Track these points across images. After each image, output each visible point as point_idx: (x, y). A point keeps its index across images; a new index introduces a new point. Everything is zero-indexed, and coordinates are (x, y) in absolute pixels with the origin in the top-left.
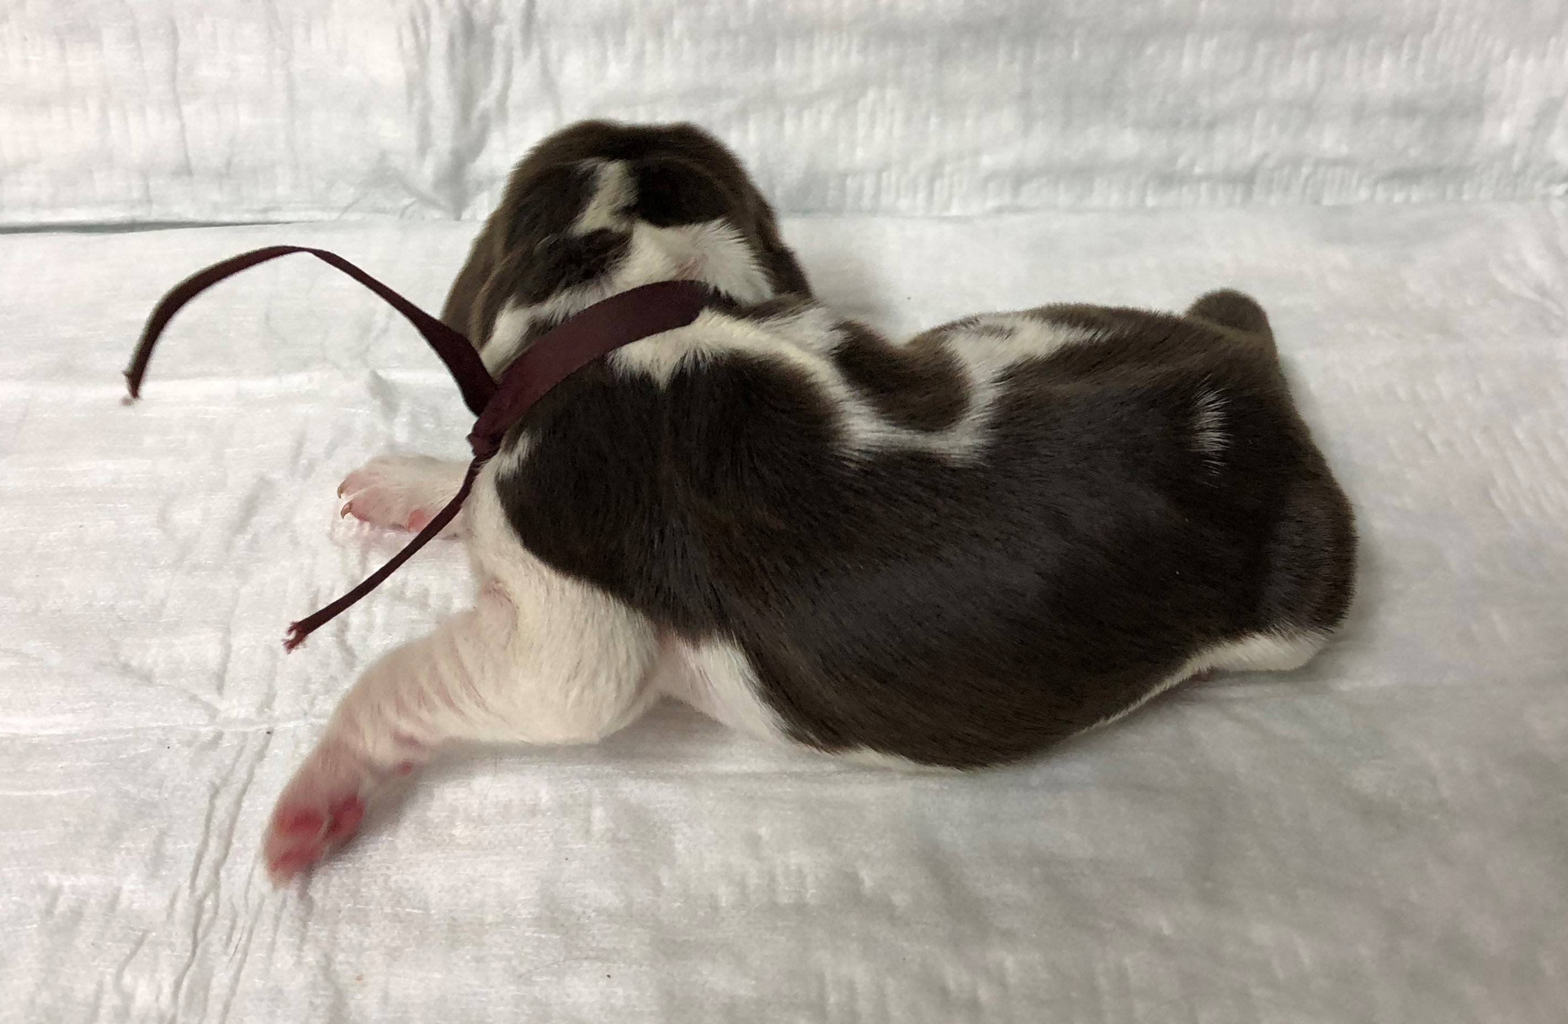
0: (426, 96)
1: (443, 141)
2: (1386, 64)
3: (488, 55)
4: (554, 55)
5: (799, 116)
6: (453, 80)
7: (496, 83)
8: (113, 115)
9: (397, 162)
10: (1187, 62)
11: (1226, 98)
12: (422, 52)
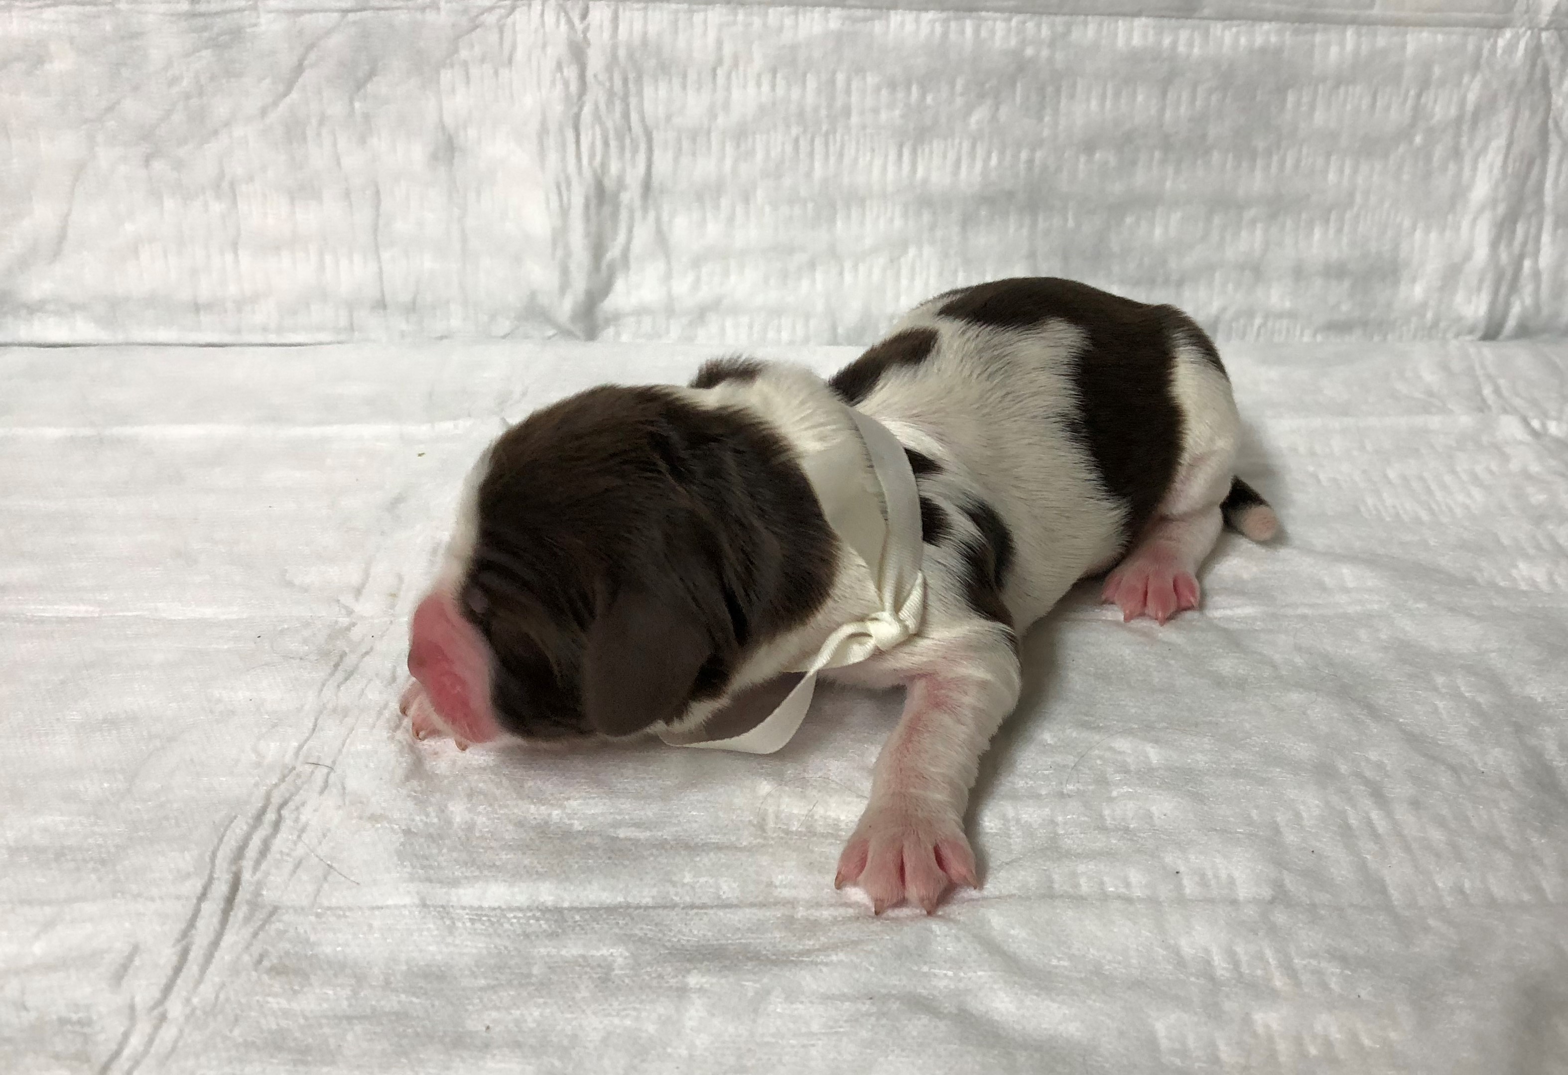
0: (567, 246)
1: (580, 284)
2: (1317, 234)
3: (615, 215)
4: (665, 217)
5: (855, 267)
6: (587, 234)
7: (621, 238)
8: (328, 259)
9: (543, 300)
10: (1158, 232)
11: (1190, 260)
12: (564, 211)
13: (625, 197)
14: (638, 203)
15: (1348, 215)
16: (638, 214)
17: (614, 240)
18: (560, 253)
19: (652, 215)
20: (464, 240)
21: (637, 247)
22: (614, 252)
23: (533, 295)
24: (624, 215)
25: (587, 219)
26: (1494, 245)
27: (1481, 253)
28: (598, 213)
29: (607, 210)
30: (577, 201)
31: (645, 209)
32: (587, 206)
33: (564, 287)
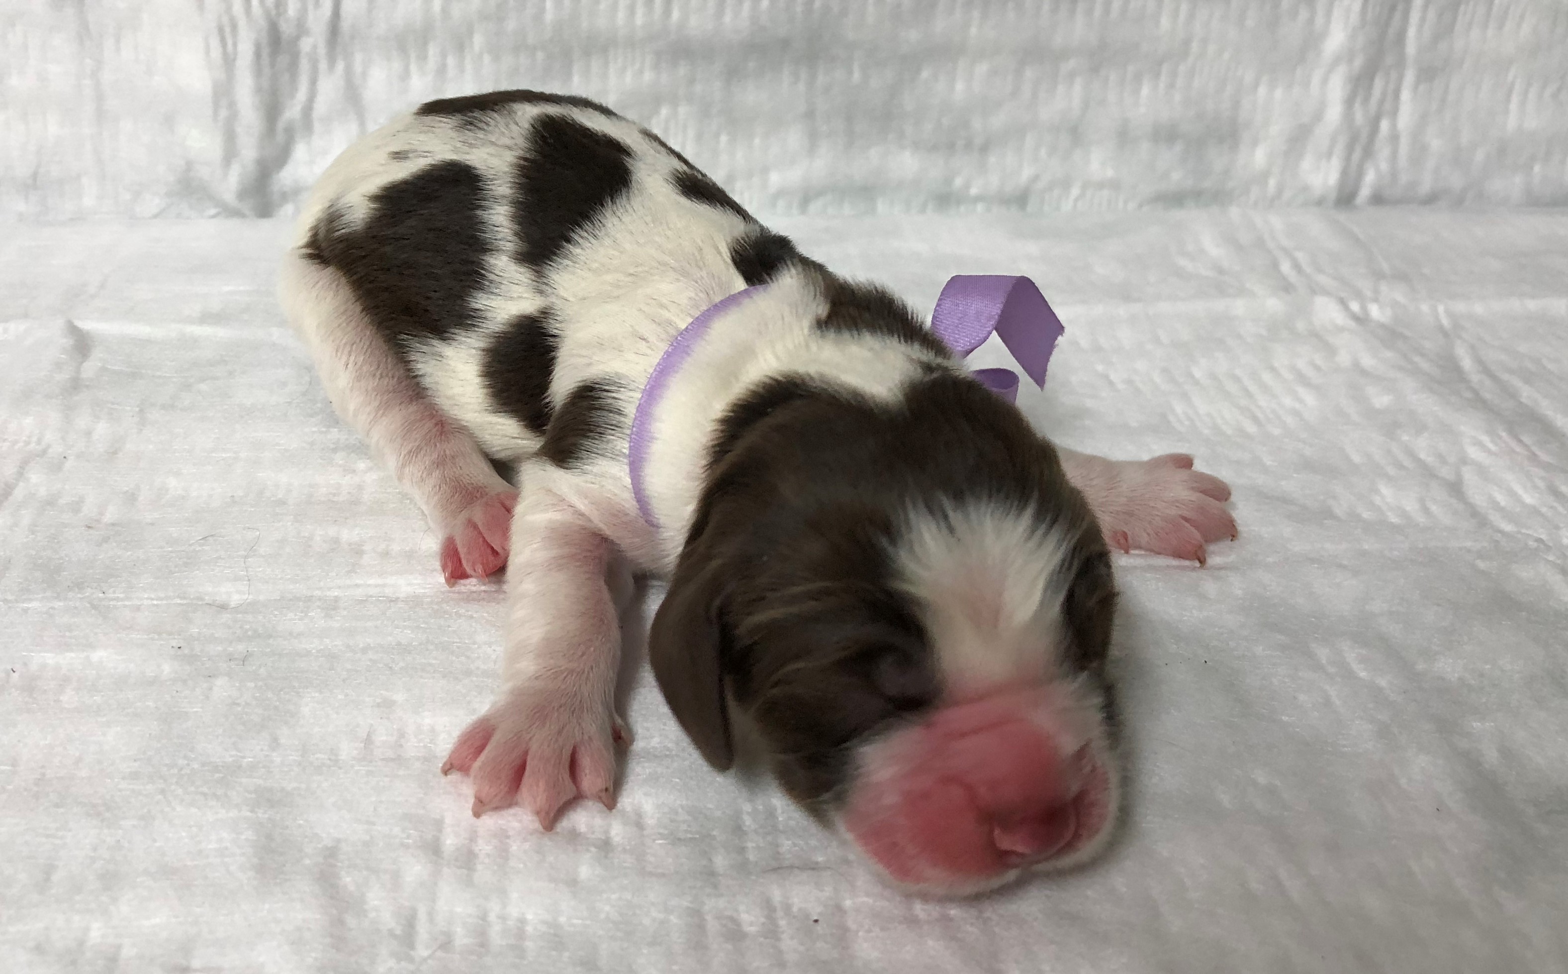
13: (306, 45)
14: (322, 50)
15: (1182, 68)
16: (323, 65)
17: (292, 96)
18: (223, 113)
19: (340, 66)
20: (100, 98)
21: (321, 107)
22: (292, 111)
23: (189, 165)
24: (304, 65)
25: (258, 72)
26: (1349, 102)
27: (1334, 113)
28: (273, 65)
29: (283, 60)
30: (245, 49)
31: (332, 61)
32: (258, 55)
33: (230, 154)
